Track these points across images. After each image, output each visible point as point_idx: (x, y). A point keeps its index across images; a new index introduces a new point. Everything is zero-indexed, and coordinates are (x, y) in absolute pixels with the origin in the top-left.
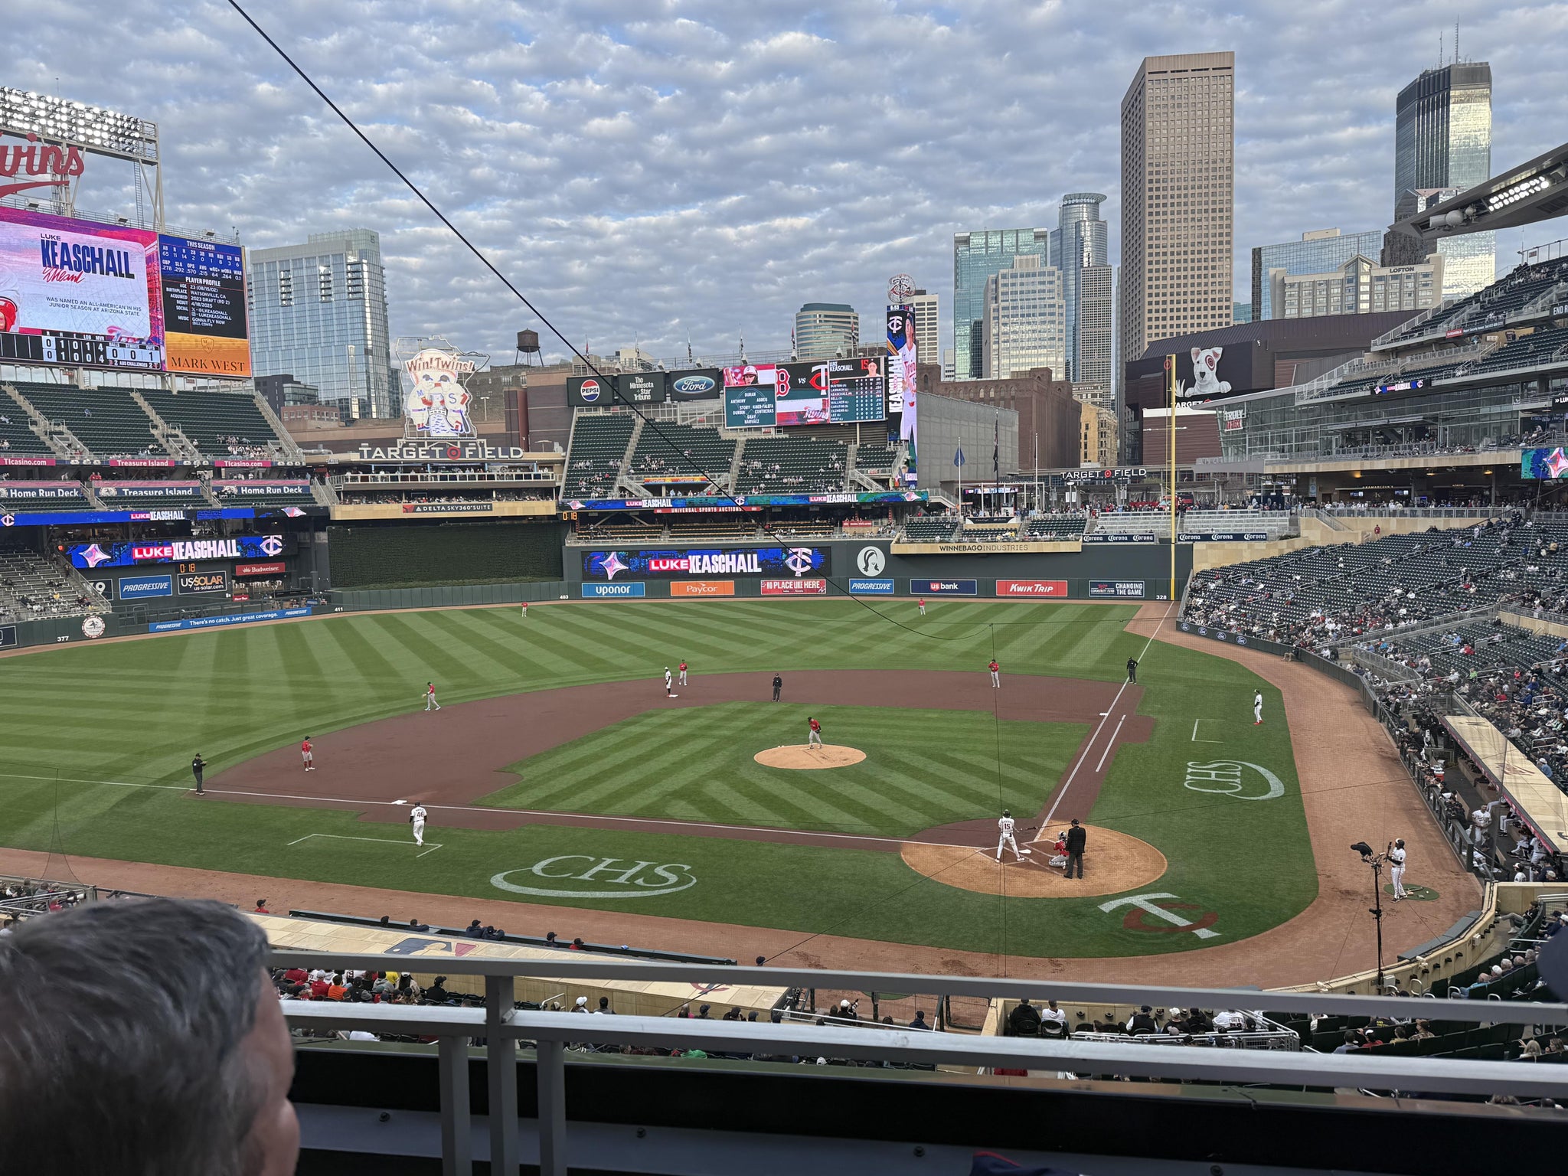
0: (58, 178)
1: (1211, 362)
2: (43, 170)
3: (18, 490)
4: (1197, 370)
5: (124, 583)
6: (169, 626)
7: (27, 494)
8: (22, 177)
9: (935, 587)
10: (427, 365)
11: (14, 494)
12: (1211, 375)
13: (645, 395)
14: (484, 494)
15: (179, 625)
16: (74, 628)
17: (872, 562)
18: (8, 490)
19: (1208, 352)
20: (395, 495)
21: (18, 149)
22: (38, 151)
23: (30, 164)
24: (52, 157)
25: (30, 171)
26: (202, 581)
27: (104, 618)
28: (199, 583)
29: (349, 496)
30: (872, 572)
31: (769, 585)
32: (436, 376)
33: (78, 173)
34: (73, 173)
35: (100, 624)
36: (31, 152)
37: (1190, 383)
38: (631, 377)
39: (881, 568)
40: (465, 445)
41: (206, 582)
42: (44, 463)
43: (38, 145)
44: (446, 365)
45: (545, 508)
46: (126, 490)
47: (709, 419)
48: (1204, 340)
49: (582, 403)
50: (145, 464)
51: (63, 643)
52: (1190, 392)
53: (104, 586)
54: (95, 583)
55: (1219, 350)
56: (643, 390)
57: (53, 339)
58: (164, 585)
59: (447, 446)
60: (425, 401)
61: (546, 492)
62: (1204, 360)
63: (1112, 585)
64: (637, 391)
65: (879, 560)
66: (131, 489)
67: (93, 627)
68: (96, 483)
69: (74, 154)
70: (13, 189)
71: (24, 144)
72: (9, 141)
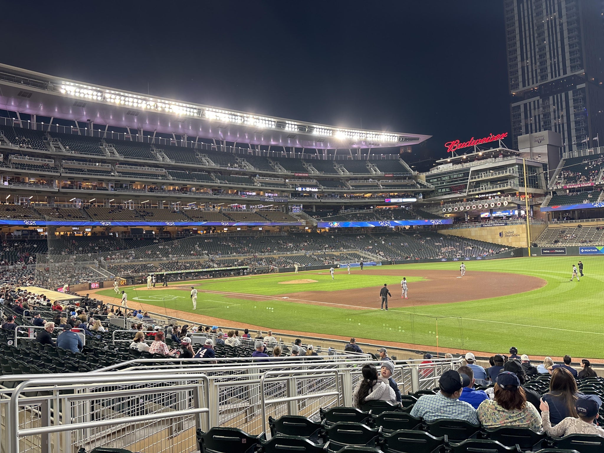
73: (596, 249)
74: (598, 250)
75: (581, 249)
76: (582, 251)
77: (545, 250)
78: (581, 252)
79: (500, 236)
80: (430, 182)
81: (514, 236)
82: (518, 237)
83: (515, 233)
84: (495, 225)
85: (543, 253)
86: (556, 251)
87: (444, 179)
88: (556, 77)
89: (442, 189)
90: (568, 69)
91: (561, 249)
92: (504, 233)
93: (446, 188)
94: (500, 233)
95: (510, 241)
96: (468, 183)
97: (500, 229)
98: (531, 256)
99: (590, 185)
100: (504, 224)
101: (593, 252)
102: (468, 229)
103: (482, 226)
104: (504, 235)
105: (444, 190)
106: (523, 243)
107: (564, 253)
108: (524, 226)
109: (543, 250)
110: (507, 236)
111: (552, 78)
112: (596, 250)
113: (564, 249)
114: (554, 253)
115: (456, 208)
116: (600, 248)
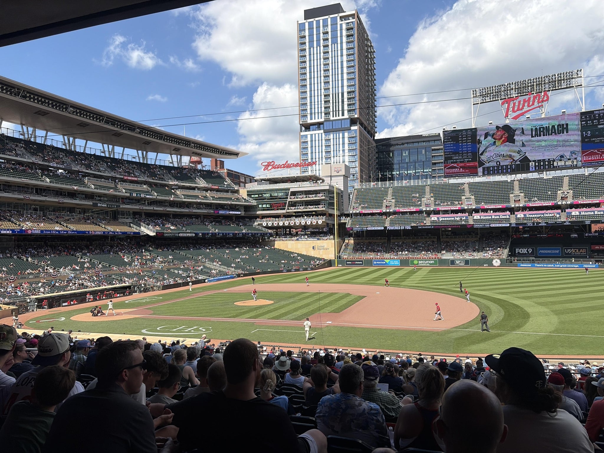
0: (540, 104)
2: (533, 104)
3: (484, 216)
5: (540, 250)
6: (526, 265)
7: (487, 217)
11: (482, 218)
15: (530, 265)
16: (489, 262)
18: (480, 216)
22: (532, 99)
23: (529, 104)
24: (537, 98)
25: (529, 106)
26: (576, 251)
27: (502, 260)
28: (574, 251)
33: (547, 100)
34: (546, 101)
35: (499, 262)
36: (529, 98)
41: (577, 251)
42: (501, 207)
43: (532, 96)
46: (527, 215)
50: (541, 205)
51: (486, 267)
53: (531, 250)
54: (528, 249)
57: (534, 163)
58: (558, 251)
66: (529, 214)
67: (496, 262)
68: (516, 213)
69: (546, 94)
70: (522, 114)
71: (527, 97)
72: (521, 99)
73: (384, 261)
74: (386, 262)
75: (374, 261)
76: (375, 263)
77: (348, 261)
78: (374, 264)
79: (313, 249)
80: (251, 197)
81: (324, 249)
82: (328, 250)
83: (325, 247)
84: (309, 239)
85: (347, 264)
86: (357, 263)
87: (265, 196)
88: (336, 116)
89: (262, 204)
90: (346, 112)
91: (360, 261)
92: (316, 247)
93: (266, 204)
94: (313, 247)
95: (321, 254)
96: (288, 202)
97: (313, 243)
98: (338, 266)
99: (379, 212)
100: (316, 239)
101: (382, 264)
102: (286, 242)
103: (297, 240)
104: (316, 249)
105: (264, 206)
106: (330, 255)
107: (362, 264)
108: (333, 241)
109: (347, 261)
110: (319, 249)
111: (333, 117)
112: (385, 263)
113: (362, 261)
114: (355, 264)
115: (276, 222)
116: (387, 261)
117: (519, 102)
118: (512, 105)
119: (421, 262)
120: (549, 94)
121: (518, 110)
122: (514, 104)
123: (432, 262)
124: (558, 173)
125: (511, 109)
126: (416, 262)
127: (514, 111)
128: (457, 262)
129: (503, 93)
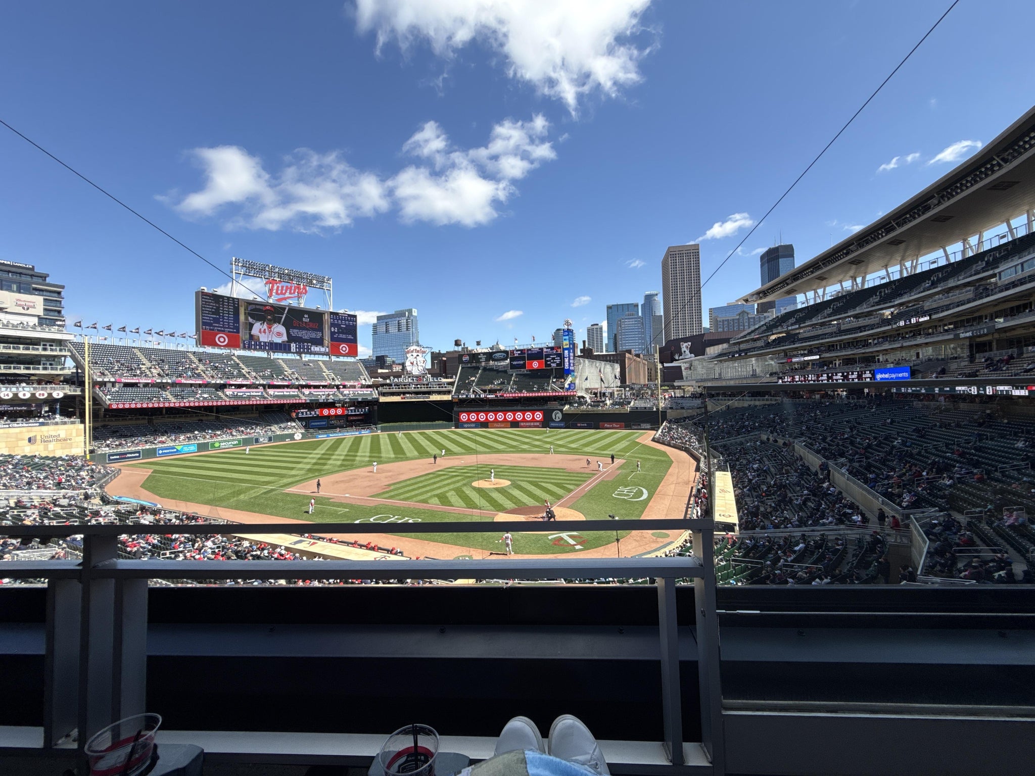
1: (687, 347)
2: (294, 293)
4: (683, 350)
5: (312, 422)
8: (287, 295)
9: (579, 425)
10: (412, 352)
11: (276, 393)
12: (688, 352)
13: (483, 359)
14: (429, 393)
16: (291, 436)
17: (558, 416)
18: (274, 392)
19: (686, 344)
20: (398, 394)
21: (287, 287)
23: (290, 291)
24: (298, 289)
25: (290, 293)
27: (302, 433)
29: (384, 394)
30: (557, 420)
31: (522, 424)
32: (415, 354)
33: (306, 293)
34: (304, 293)
35: (300, 436)
36: (291, 287)
37: (681, 354)
38: (479, 354)
39: (561, 418)
40: (424, 377)
41: (338, 422)
42: (287, 384)
43: (294, 286)
44: (418, 352)
45: (447, 398)
46: (313, 392)
47: (504, 367)
48: (685, 340)
49: (463, 362)
50: (319, 384)
51: (288, 441)
52: (681, 357)
53: (305, 423)
54: (302, 422)
55: (690, 343)
56: (483, 358)
58: (324, 423)
59: (417, 377)
60: (412, 363)
61: (449, 392)
62: (685, 347)
63: (640, 425)
64: (481, 358)
65: (560, 415)
66: (315, 392)
67: (298, 436)
68: (303, 390)
69: (304, 288)
70: (285, 299)
71: (289, 285)
72: (283, 284)
73: (175, 448)
74: (177, 450)
75: (159, 450)
76: (161, 452)
77: (113, 455)
78: (159, 454)
81: (60, 440)
82: (69, 441)
83: (62, 436)
84: (16, 425)
85: (110, 460)
86: (128, 455)
91: (134, 453)
92: (38, 438)
95: (50, 449)
97: (29, 431)
100: (38, 424)
101: (172, 452)
104: (38, 441)
106: (73, 449)
107: (139, 456)
109: (109, 456)
110: (45, 441)
113: (139, 452)
114: (126, 458)
116: (179, 448)
117: (282, 287)
118: (275, 287)
119: (224, 444)
120: (308, 288)
121: (282, 293)
122: (278, 287)
123: (235, 442)
124: (312, 357)
125: (275, 291)
126: (217, 445)
127: (277, 293)
128: (261, 440)
129: (267, 273)
